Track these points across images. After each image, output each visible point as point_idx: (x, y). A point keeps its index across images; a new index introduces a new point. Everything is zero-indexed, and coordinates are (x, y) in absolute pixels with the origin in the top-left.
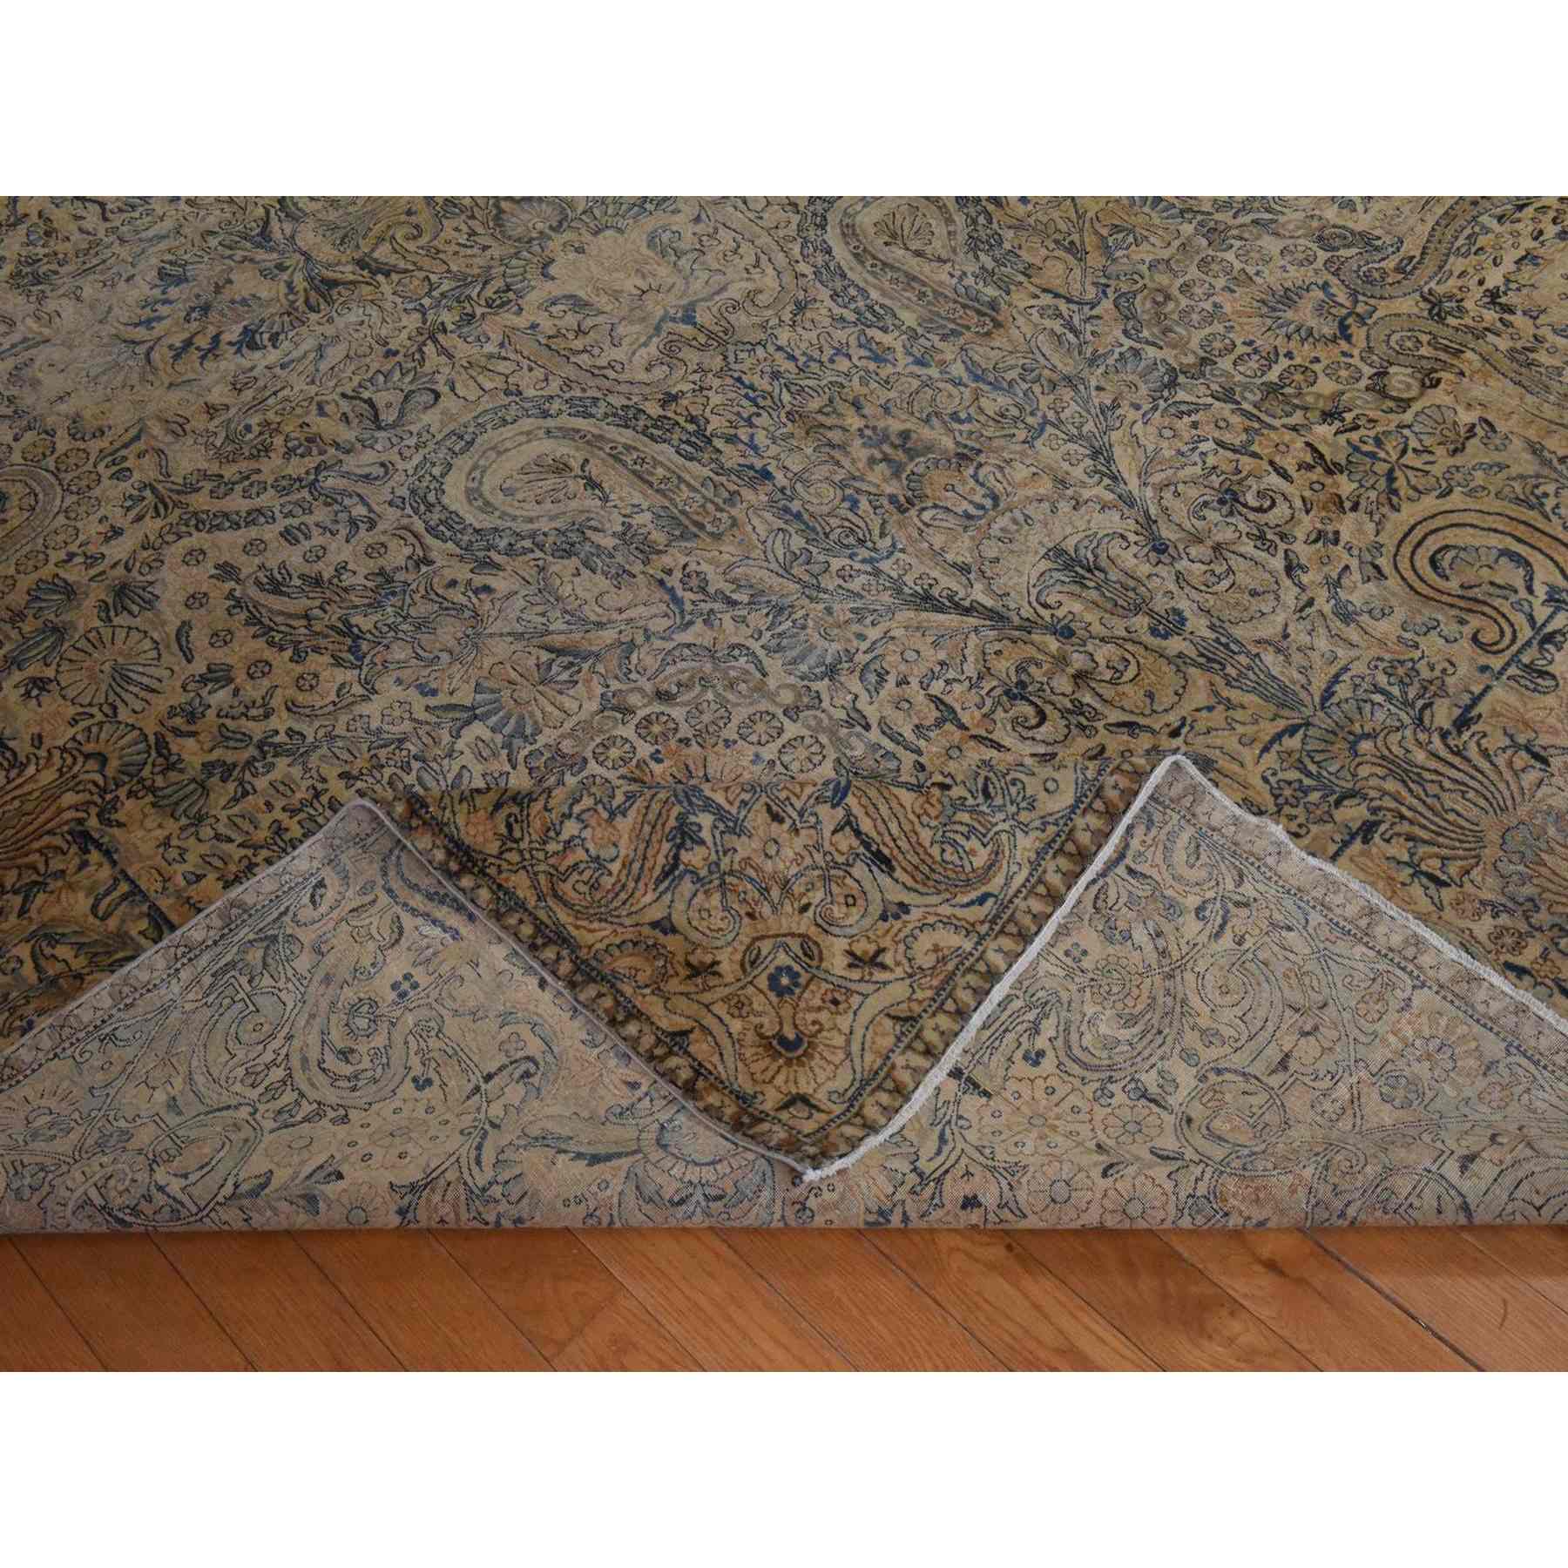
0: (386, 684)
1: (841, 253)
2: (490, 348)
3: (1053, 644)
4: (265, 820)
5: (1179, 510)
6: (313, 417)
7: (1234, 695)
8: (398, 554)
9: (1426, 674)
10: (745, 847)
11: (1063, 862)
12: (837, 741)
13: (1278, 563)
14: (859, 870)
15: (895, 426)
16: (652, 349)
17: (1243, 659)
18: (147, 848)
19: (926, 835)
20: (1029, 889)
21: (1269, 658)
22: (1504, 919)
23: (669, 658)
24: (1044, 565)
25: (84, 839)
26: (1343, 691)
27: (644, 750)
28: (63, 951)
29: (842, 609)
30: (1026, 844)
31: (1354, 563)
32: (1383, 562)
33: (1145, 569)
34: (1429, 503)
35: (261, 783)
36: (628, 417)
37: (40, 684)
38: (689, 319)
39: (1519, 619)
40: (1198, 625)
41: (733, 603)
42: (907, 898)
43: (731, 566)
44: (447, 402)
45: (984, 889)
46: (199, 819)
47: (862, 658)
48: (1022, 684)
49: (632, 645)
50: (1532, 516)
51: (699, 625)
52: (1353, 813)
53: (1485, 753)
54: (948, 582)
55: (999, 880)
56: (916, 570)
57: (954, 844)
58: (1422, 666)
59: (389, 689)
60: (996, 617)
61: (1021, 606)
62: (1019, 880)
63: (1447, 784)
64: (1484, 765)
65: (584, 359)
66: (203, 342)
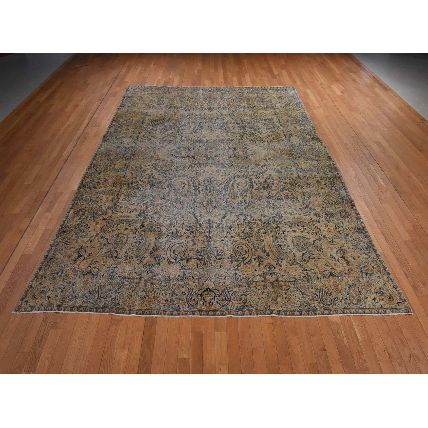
0: (150, 190)
1: (231, 183)
2: (192, 170)
3: (198, 226)
4: (132, 193)
5: (225, 224)
6: (172, 167)
7: (206, 242)
8: (164, 181)
9: (223, 254)
10: (59, 279)
11: (70, 309)
12: (172, 219)
13: (225, 235)
14: (60, 290)
15: (213, 200)
16: (204, 179)
17: (210, 240)
18: (123, 189)
19: (67, 294)
20: (65, 307)
21: (213, 242)
22: (198, 274)
23: (170, 204)
24: (207, 220)
25: (121, 185)
26: (214, 249)
27: (160, 208)
28: (111, 192)
29: (187, 210)
30: (71, 304)
31: (232, 241)
32: (234, 243)
33: (215, 227)
34: (247, 242)
35: (134, 190)
36: (194, 183)
37: (132, 173)
38: (210, 179)
39: (238, 257)
40: (211, 235)
41: (180, 203)
42: (59, 296)
43: (184, 200)
44: (183, 172)
45: (63, 302)
46: (128, 190)
47: (183, 215)
48: (191, 227)
49: (169, 200)
50: (253, 251)
51: (176, 203)
52: (200, 257)
53: (217, 263)
54: (198, 215)
55: (65, 304)
56: (197, 212)
57: (67, 297)
58: (223, 253)
59: (150, 191)
60: (197, 220)
61: (200, 222)
62: (65, 305)
63: (210, 262)
64: (215, 263)
65: (198, 176)
66: (173, 155)
